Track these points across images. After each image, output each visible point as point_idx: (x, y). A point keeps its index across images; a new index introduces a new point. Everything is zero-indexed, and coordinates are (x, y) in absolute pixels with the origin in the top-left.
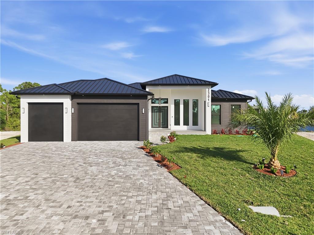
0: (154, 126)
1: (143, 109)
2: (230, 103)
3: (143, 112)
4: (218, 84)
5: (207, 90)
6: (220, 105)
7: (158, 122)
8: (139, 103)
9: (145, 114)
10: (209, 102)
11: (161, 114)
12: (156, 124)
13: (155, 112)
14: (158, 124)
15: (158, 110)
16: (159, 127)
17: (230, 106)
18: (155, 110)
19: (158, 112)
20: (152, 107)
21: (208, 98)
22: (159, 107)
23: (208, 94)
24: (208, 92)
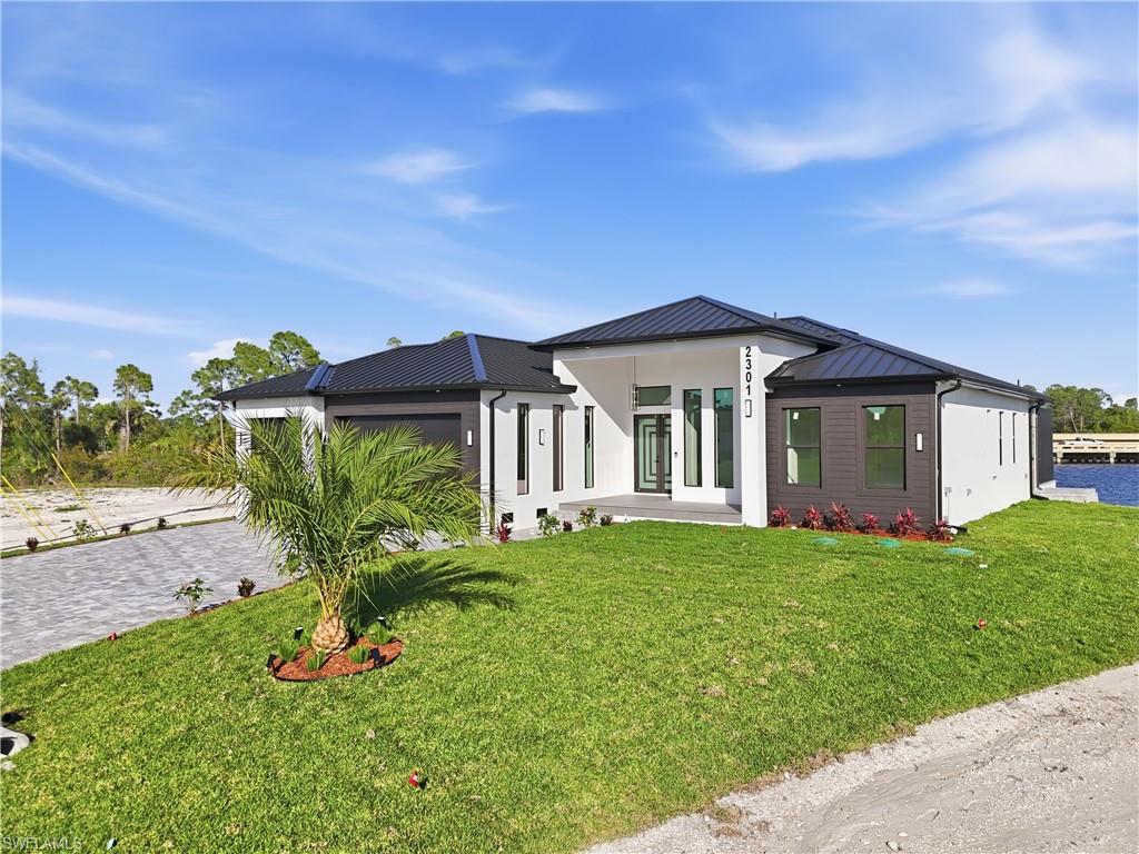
0: (642, 485)
3: (469, 443)
6: (820, 409)
7: (654, 471)
8: (460, 414)
9: (474, 449)
10: (748, 397)
11: (666, 441)
12: (649, 478)
13: (644, 436)
14: (654, 478)
16: (660, 489)
17: (859, 409)
18: (645, 426)
19: (654, 436)
20: (637, 418)
21: (748, 381)
22: (656, 417)
23: (747, 368)
24: (747, 361)
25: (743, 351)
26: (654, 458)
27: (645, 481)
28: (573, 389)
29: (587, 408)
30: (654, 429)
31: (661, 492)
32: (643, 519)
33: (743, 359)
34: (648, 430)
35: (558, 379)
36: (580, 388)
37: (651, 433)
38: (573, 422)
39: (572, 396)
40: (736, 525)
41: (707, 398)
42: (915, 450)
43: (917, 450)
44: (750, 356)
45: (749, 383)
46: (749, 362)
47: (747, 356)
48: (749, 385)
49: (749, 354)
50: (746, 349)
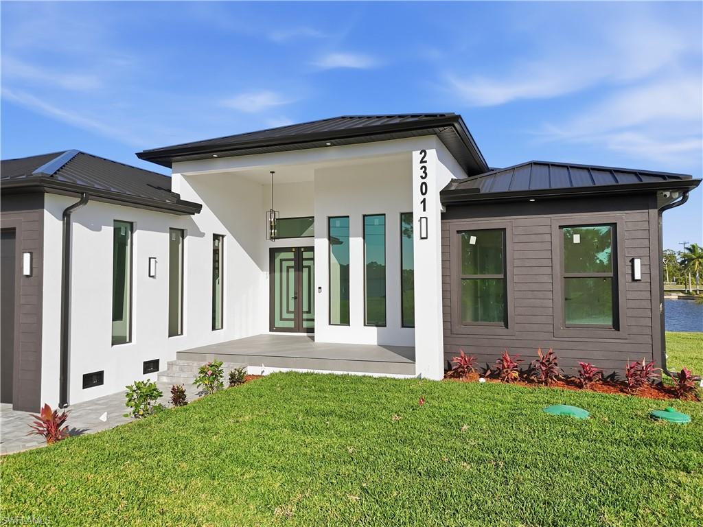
0: (278, 324)
2: (554, 217)
7: (292, 308)
10: (423, 214)
12: (285, 316)
13: (281, 271)
14: (292, 316)
16: (298, 328)
17: (556, 231)
18: (281, 260)
19: (292, 272)
20: (273, 252)
21: (423, 194)
22: (294, 250)
23: (422, 177)
24: (421, 169)
25: (417, 156)
26: (292, 294)
27: (282, 319)
28: (197, 208)
29: (216, 237)
30: (292, 264)
31: (299, 331)
32: (284, 370)
33: (416, 166)
34: (285, 264)
35: (178, 196)
36: (205, 208)
37: (288, 268)
38: (197, 252)
39: (195, 217)
40: (408, 377)
41: (356, 224)
42: (630, 280)
43: (633, 280)
44: (426, 162)
45: (424, 196)
46: (424, 169)
47: (422, 162)
48: (425, 199)
49: (424, 160)
50: (421, 153)
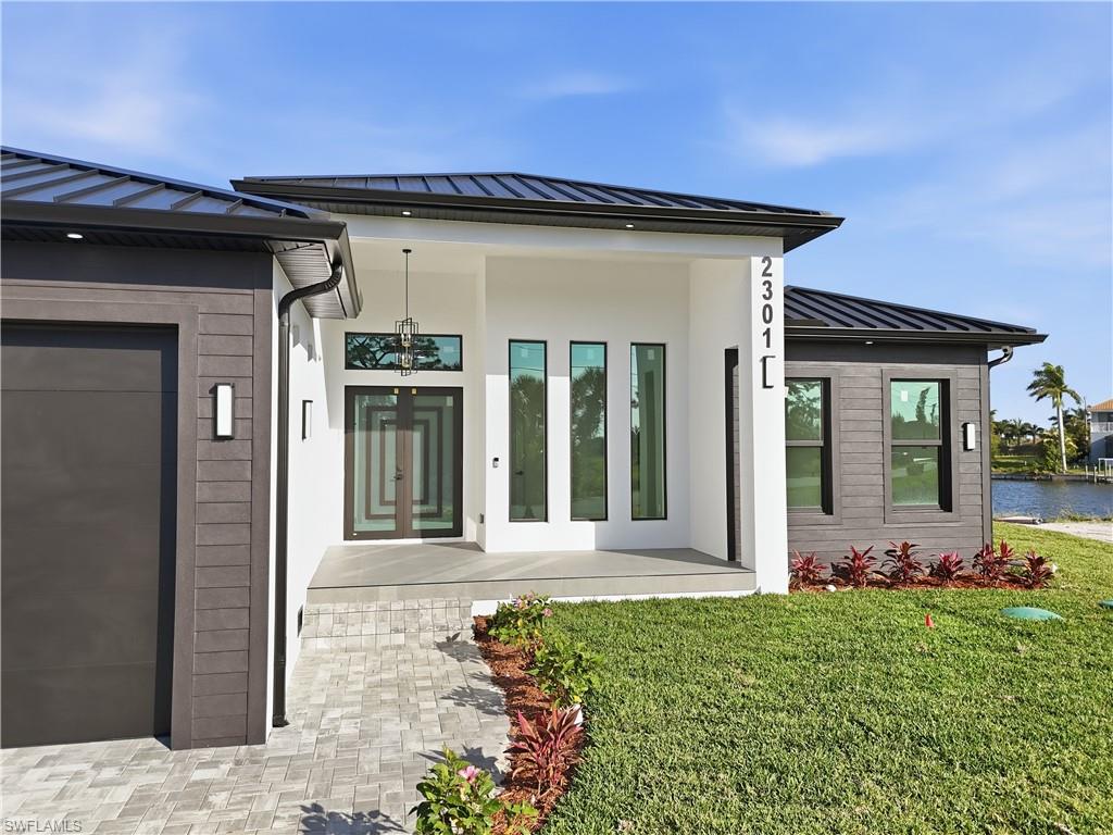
0: (362, 525)
1: (225, 393)
2: (885, 366)
3: (224, 428)
4: (839, 221)
5: (757, 264)
6: (826, 383)
7: (390, 495)
8: (175, 327)
9: (242, 450)
10: (767, 352)
11: (417, 437)
12: (376, 509)
13: (369, 428)
14: (391, 510)
15: (391, 415)
16: (402, 532)
17: (887, 384)
18: (369, 409)
19: (391, 431)
20: (353, 393)
21: (767, 322)
22: (396, 391)
23: (764, 296)
24: (764, 284)
26: (391, 472)
27: (369, 516)
33: (757, 278)
34: (378, 416)
42: (962, 449)
43: (966, 448)
44: (770, 275)
45: (768, 326)
46: (767, 285)
47: (764, 274)
48: (768, 329)
49: (768, 272)
50: (763, 261)
